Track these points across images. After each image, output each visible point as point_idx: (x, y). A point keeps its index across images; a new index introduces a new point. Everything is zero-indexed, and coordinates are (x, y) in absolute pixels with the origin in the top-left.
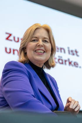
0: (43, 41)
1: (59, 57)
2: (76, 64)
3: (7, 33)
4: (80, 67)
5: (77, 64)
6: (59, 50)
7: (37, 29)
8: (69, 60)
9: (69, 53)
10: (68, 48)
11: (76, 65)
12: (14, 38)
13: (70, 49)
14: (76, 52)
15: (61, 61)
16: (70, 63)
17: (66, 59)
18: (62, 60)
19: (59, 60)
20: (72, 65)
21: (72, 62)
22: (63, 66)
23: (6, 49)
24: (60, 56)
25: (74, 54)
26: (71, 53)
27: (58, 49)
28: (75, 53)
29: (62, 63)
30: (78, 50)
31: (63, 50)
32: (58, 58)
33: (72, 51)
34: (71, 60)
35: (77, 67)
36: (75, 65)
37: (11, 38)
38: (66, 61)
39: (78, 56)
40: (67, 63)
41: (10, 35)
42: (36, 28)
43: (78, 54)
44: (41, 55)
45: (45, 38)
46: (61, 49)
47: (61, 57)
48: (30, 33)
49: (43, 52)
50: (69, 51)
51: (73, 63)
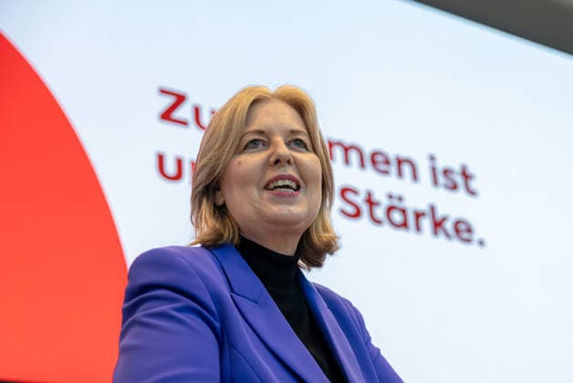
0: (288, 144)
1: (390, 197)
2: (462, 231)
3: (164, 92)
4: (481, 243)
5: (469, 230)
6: (393, 169)
7: (256, 102)
8: (433, 209)
9: (435, 182)
10: (432, 158)
11: (465, 235)
12: (197, 111)
13: (441, 165)
14: (466, 176)
15: (397, 217)
16: (438, 225)
17: (423, 207)
18: (404, 211)
19: (390, 209)
20: (448, 235)
21: (444, 219)
22: (408, 236)
23: (161, 159)
24: (396, 192)
25: (454, 187)
26: (441, 179)
27: (387, 162)
28: (459, 180)
29: (405, 225)
30: (471, 170)
31: (406, 169)
32: (385, 202)
33: (446, 172)
34: (440, 213)
35: (468, 241)
36: (457, 231)
37: (184, 112)
38: (418, 215)
39: (472, 193)
40: (426, 223)
41: (180, 99)
42: (252, 99)
43: (474, 185)
44: (289, 199)
45: (293, 132)
46: (400, 162)
47: (400, 199)
48: (231, 121)
49: (294, 185)
50: (434, 170)
51: (449, 226)
